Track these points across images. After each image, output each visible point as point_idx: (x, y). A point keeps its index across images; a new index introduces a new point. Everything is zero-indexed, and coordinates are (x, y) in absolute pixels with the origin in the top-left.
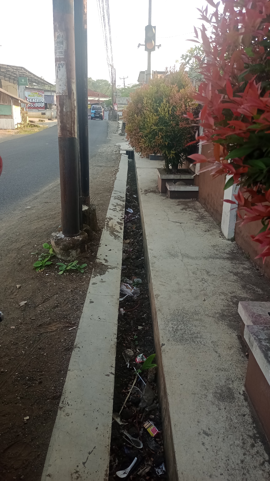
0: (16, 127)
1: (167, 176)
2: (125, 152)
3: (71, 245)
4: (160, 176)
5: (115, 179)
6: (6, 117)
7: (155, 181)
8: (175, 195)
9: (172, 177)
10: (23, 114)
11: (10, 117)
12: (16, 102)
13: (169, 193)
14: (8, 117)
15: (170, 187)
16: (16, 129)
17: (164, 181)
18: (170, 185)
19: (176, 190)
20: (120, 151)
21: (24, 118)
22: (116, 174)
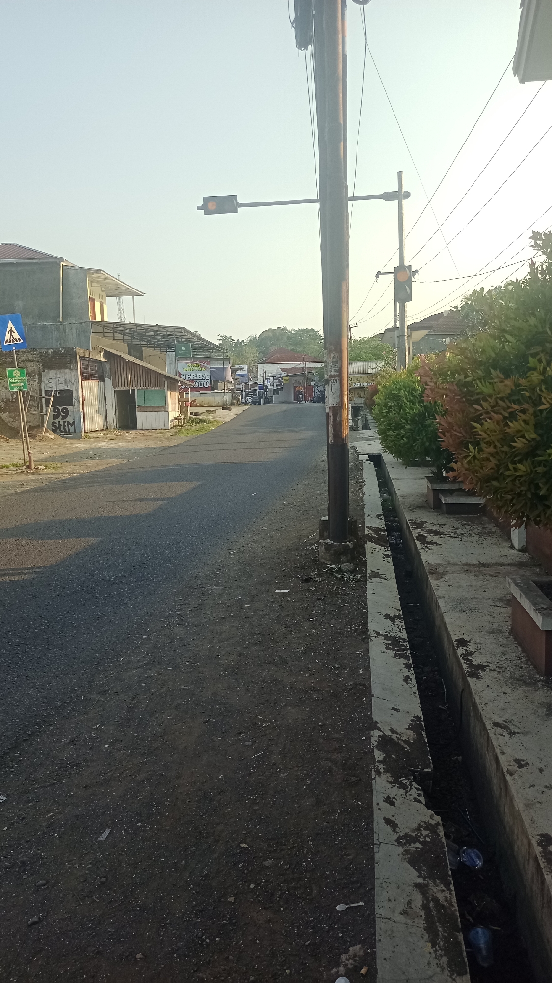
0: (172, 425)
1: (441, 485)
2: (367, 457)
3: (342, 551)
4: (430, 486)
5: (363, 494)
6: (156, 409)
7: (422, 495)
8: (453, 510)
9: (447, 486)
10: (182, 404)
11: (163, 409)
12: (173, 383)
13: (444, 508)
14: (159, 410)
15: (446, 499)
16: (171, 428)
17: (436, 492)
18: (445, 497)
19: (454, 502)
20: (358, 456)
21: (183, 410)
22: (362, 488)
